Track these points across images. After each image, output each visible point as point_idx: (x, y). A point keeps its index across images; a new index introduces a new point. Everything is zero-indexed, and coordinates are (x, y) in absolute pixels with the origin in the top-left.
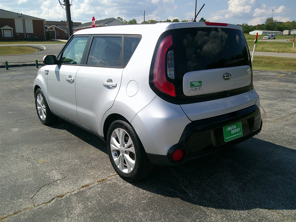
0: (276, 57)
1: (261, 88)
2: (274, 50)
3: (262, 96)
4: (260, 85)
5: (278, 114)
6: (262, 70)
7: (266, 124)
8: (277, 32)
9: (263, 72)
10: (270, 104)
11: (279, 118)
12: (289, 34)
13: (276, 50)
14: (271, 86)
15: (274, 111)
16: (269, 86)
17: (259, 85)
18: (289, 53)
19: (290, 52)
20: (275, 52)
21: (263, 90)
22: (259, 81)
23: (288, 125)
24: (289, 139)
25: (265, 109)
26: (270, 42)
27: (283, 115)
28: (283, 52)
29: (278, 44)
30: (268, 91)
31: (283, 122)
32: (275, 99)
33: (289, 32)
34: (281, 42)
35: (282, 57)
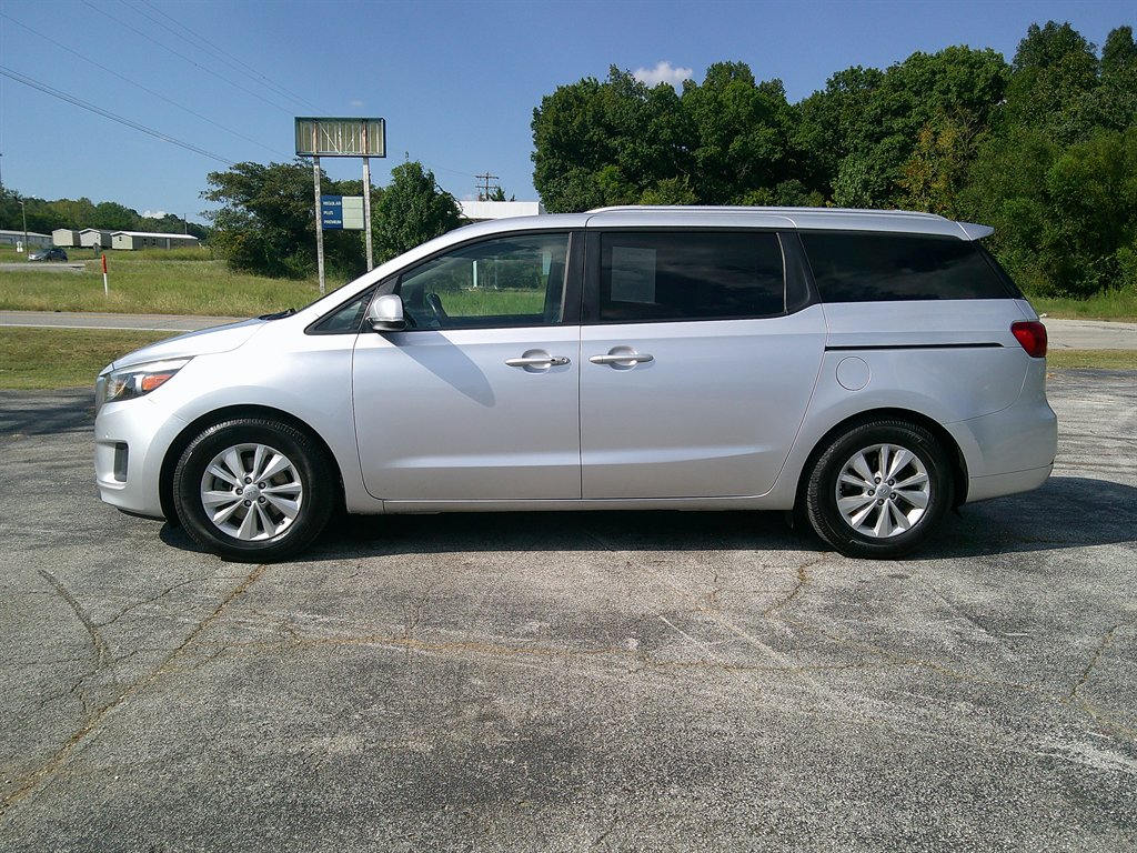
0: (55, 332)
1: (30, 483)
2: (36, 301)
3: (49, 525)
4: (18, 466)
5: (157, 620)
6: (8, 391)
7: (122, 713)
8: (29, 234)
9: (15, 396)
10: (104, 568)
11: (175, 643)
12: (77, 245)
13: (44, 301)
14: (73, 462)
15: (133, 606)
16: (66, 467)
17: (19, 469)
18: (99, 311)
19: (99, 307)
20: (41, 309)
21: (43, 493)
22: (10, 442)
23: (235, 683)
24: (283, 786)
25: (85, 606)
26: (11, 270)
27: (190, 621)
28: (74, 309)
29: (46, 279)
30: (65, 491)
31: (205, 673)
32: (117, 535)
33: (77, 239)
34: (57, 271)
35: (78, 330)
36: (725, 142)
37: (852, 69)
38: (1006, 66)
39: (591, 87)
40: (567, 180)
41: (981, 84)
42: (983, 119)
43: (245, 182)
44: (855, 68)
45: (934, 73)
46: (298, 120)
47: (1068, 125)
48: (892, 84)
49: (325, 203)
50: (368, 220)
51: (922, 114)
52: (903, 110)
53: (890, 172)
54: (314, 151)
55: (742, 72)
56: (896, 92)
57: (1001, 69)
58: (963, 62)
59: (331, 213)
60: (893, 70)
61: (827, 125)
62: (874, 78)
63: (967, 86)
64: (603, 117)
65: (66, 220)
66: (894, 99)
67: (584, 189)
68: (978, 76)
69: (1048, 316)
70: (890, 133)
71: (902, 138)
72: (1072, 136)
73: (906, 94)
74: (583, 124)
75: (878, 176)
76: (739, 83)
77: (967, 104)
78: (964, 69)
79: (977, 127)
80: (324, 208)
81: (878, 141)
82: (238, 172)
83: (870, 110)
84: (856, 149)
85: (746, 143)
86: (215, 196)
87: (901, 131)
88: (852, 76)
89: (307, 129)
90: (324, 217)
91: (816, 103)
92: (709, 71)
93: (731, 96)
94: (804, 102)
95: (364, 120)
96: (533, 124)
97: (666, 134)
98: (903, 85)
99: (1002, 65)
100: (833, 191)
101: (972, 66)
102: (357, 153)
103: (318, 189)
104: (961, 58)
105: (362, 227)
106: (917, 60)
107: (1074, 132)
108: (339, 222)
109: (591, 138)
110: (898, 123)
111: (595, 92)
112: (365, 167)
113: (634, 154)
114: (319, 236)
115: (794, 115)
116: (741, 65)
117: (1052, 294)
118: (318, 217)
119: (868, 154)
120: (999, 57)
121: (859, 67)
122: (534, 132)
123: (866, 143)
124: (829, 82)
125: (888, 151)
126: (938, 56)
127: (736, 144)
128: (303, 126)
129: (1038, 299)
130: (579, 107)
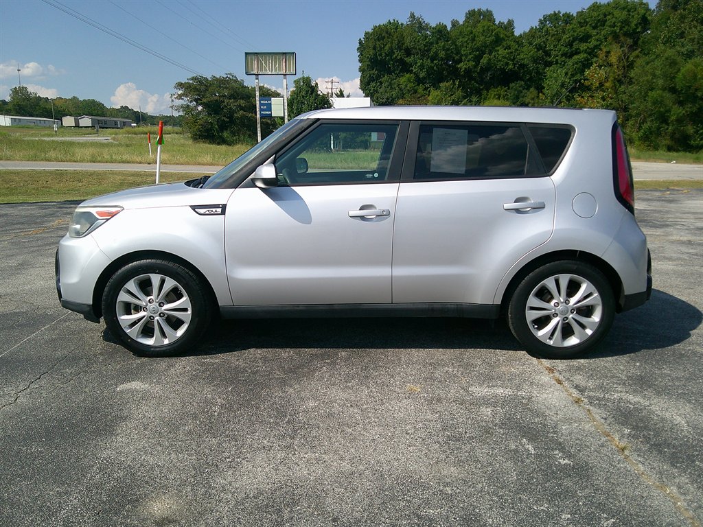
12: (77, 126)
33: (77, 122)
36: (477, 59)
37: (555, 12)
38: (650, 10)
39: (396, 25)
40: (381, 83)
41: (635, 22)
42: (636, 43)
43: (197, 88)
44: (557, 12)
45: (605, 15)
46: (246, 54)
47: (689, 47)
48: (580, 23)
49: (262, 102)
50: (286, 111)
51: (597, 40)
52: (586, 38)
53: (578, 77)
54: (255, 72)
55: (488, 15)
56: (582, 27)
57: (647, 12)
58: (624, 8)
59: (265, 107)
60: (580, 14)
61: (539, 47)
62: (568, 18)
63: (626, 22)
64: (403, 44)
65: (64, 111)
66: (580, 31)
67: (392, 88)
68: (633, 17)
69: (676, 163)
70: (577, 52)
71: (585, 55)
72: (690, 55)
73: (588, 28)
74: (391, 48)
75: (570, 79)
76: (486, 23)
77: (626, 34)
78: (625, 13)
79: (632, 48)
80: (261, 105)
81: (571, 57)
82: (191, 82)
83: (566, 37)
84: (557, 63)
85: (490, 59)
86: (180, 97)
87: (585, 51)
88: (554, 17)
89: (252, 59)
90: (261, 110)
91: (533, 33)
92: (466, 14)
93: (481, 30)
94: (525, 33)
95: (284, 53)
96: (358, 49)
97: (442, 54)
98: (587, 23)
99: (648, 9)
100: (544, 88)
101: (629, 11)
102: (280, 73)
103: (257, 94)
104: (622, 6)
105: (282, 115)
106: (595, 7)
107: (693, 52)
108: (270, 113)
109: (396, 57)
110: (583, 46)
111: (396, 28)
112: (285, 80)
113: (422, 67)
114: (258, 121)
115: (518, 41)
116: (487, 10)
117: (677, 151)
118: (257, 110)
119: (564, 65)
120: (646, 5)
121: (559, 12)
122: (359, 54)
123: (563, 58)
124: (540, 21)
125: (577, 63)
126: (608, 4)
127: (484, 61)
128: (249, 57)
129: (669, 153)
130: (388, 38)
